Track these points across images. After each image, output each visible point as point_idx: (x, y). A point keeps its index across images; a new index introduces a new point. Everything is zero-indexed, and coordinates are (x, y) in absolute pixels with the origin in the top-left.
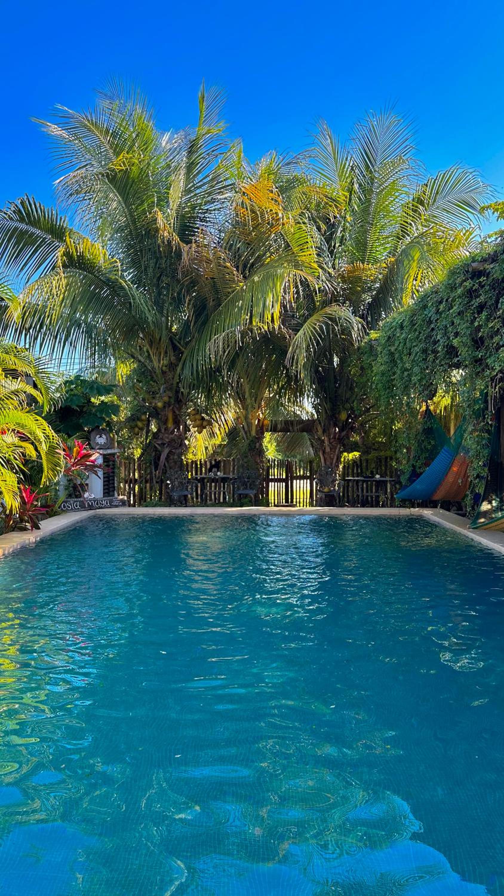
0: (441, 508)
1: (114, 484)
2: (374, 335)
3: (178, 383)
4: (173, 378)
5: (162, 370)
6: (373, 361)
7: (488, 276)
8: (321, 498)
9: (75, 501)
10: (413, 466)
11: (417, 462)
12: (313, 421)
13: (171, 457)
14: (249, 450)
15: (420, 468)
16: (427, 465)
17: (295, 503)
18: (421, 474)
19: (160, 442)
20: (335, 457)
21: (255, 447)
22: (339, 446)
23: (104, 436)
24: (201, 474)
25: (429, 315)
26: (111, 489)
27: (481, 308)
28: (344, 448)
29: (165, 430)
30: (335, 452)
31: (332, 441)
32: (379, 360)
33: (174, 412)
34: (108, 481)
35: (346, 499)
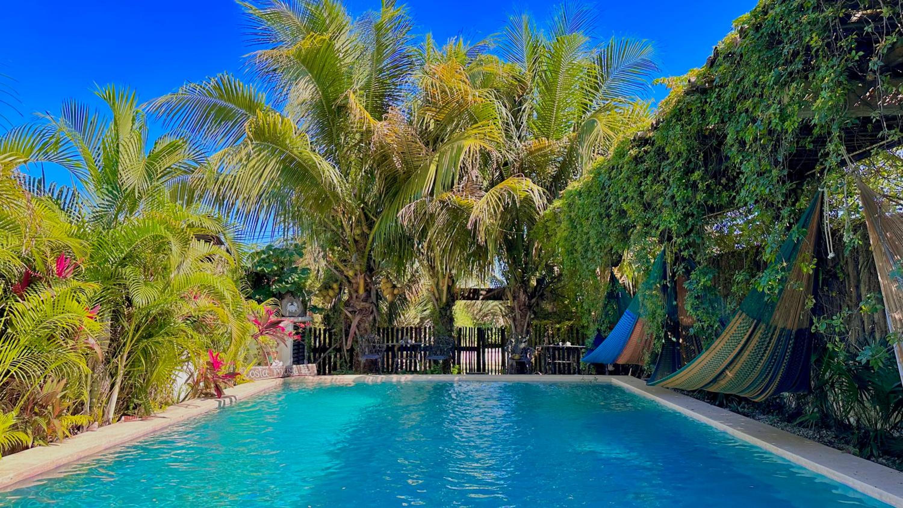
0: (632, 375)
1: (304, 352)
2: (557, 203)
3: (370, 251)
4: (365, 247)
5: (354, 239)
6: (557, 227)
7: (653, 144)
8: (512, 365)
9: (264, 369)
10: (598, 330)
11: (601, 326)
12: (504, 288)
13: (362, 325)
14: (440, 317)
15: (605, 332)
16: (611, 329)
17: (487, 371)
18: (606, 337)
19: (350, 310)
20: (526, 324)
21: (446, 314)
22: (529, 313)
23: (295, 304)
24: (392, 342)
25: (603, 181)
26: (301, 358)
27: (647, 172)
28: (535, 315)
29: (357, 297)
30: (525, 319)
31: (522, 308)
32: (562, 226)
33: (365, 280)
34: (298, 349)
35: (538, 368)
